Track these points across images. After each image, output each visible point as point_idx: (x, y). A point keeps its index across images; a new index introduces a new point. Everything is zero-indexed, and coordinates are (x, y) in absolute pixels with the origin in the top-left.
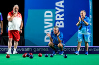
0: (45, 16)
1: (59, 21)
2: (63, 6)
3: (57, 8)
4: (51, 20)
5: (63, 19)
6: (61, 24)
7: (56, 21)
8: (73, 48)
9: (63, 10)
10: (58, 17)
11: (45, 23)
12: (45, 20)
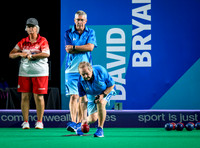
0: (109, 40)
1: (141, 52)
2: (149, 18)
3: (134, 22)
4: (123, 49)
5: (149, 47)
6: (145, 59)
7: (133, 52)
8: (172, 113)
9: (148, 27)
10: (138, 43)
11: (109, 56)
12: (109, 49)
